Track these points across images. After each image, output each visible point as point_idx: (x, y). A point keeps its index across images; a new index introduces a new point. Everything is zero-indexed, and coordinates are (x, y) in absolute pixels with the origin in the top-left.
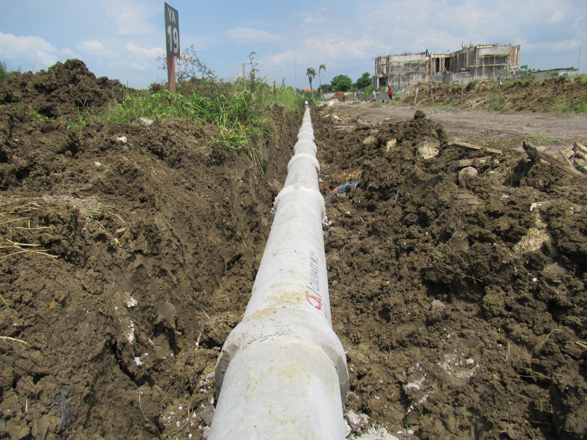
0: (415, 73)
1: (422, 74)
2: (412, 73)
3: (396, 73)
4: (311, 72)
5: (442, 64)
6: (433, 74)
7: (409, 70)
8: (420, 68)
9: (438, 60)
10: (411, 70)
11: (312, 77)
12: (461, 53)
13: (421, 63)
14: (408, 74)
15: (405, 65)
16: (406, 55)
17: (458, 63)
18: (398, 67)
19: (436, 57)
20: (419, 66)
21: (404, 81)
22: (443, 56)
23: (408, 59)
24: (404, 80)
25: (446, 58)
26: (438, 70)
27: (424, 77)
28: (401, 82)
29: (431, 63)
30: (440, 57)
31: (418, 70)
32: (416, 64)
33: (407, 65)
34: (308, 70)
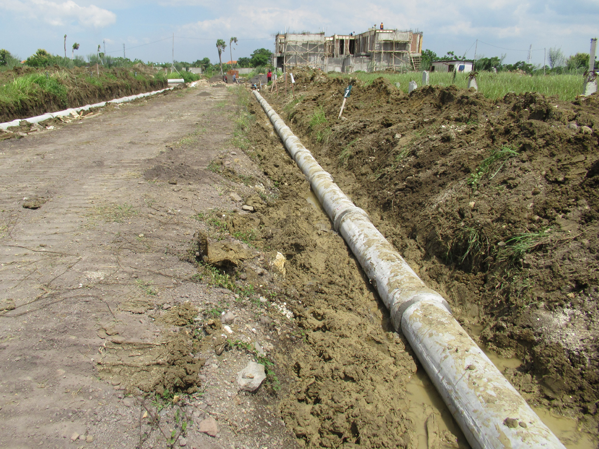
0: (314, 55)
1: (320, 56)
2: (310, 54)
3: (293, 52)
4: (220, 44)
5: (347, 46)
6: (337, 56)
7: (307, 51)
8: (319, 49)
9: (342, 41)
10: (309, 51)
11: (222, 49)
12: (364, 36)
13: (320, 44)
14: (306, 55)
15: (303, 45)
16: (304, 34)
17: (361, 46)
18: (295, 46)
19: (341, 38)
20: (317, 48)
21: (301, 62)
22: (347, 38)
23: (306, 39)
24: (301, 61)
25: (351, 41)
26: (342, 52)
27: (323, 59)
28: (298, 64)
29: (335, 44)
30: (344, 38)
31: (317, 51)
32: (314, 45)
33: (305, 45)
34: (218, 41)
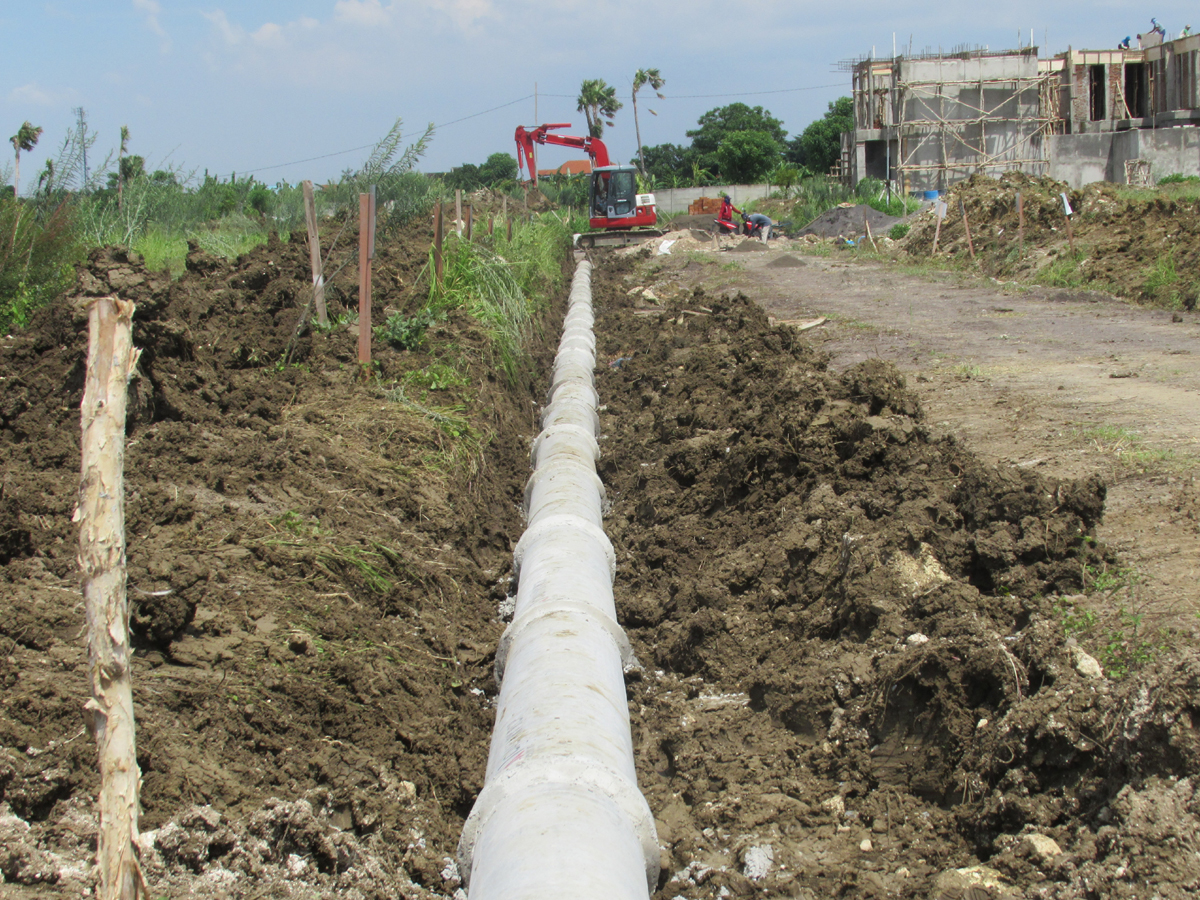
0: (1002, 127)
1: (1026, 132)
2: (990, 127)
3: (928, 125)
4: (596, 97)
5: (1115, 89)
6: (1082, 129)
7: (977, 115)
8: (1022, 109)
9: (1097, 72)
10: (985, 114)
11: (605, 119)
12: (1179, 50)
13: (1023, 87)
14: (974, 131)
15: (964, 94)
16: (964, 56)
17: (1169, 86)
18: (936, 102)
19: (1092, 60)
20: (1015, 101)
21: (958, 156)
22: (1117, 59)
23: (973, 72)
24: (959, 152)
25: (1130, 67)
26: (1098, 112)
27: (1035, 142)
28: (949, 163)
29: (1073, 84)
30: (1105, 60)
31: (1014, 114)
32: (1003, 94)
33: (970, 95)
34: (587, 89)
